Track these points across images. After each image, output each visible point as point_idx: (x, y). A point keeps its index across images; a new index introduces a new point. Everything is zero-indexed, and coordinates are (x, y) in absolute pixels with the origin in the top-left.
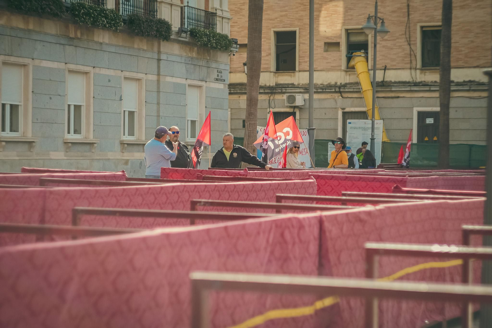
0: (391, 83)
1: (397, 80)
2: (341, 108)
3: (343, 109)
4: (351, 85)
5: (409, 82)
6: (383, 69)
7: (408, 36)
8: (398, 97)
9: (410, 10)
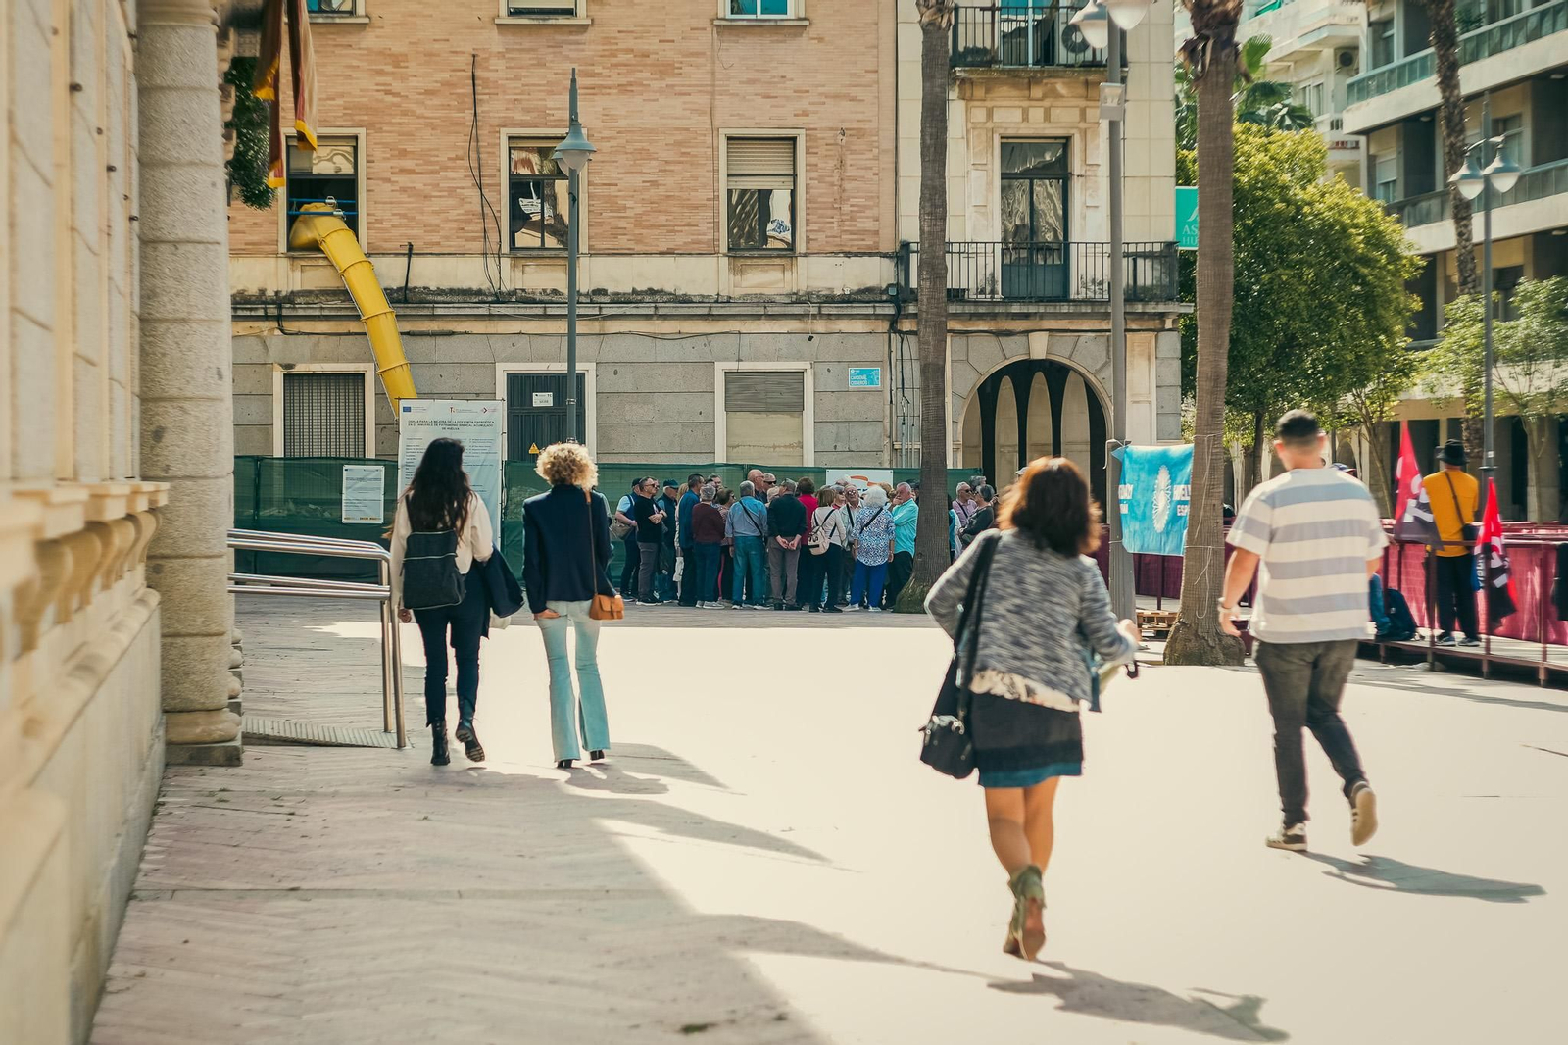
0: (427, 294)
1: (445, 286)
2: (281, 365)
3: (289, 366)
4: (307, 296)
5: (479, 292)
6: (404, 254)
7: (475, 164)
8: (452, 334)
9: (479, 89)
